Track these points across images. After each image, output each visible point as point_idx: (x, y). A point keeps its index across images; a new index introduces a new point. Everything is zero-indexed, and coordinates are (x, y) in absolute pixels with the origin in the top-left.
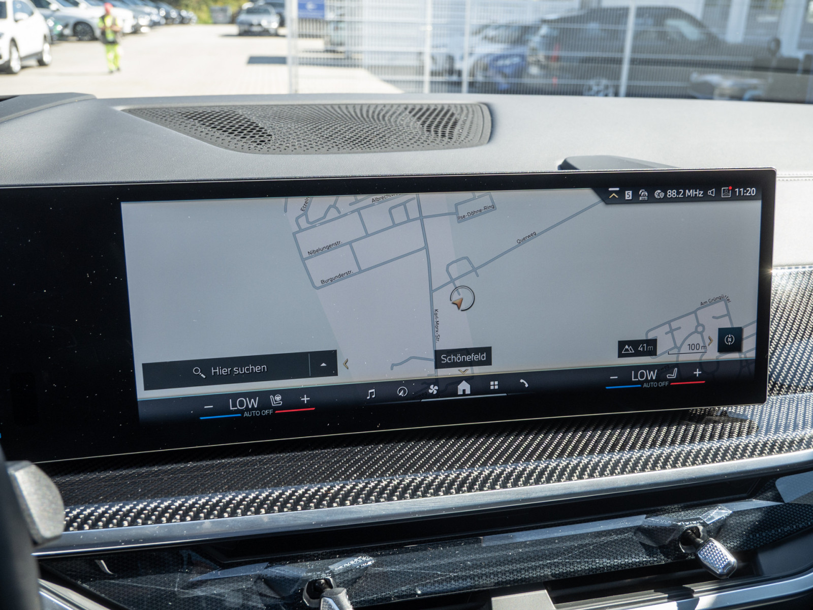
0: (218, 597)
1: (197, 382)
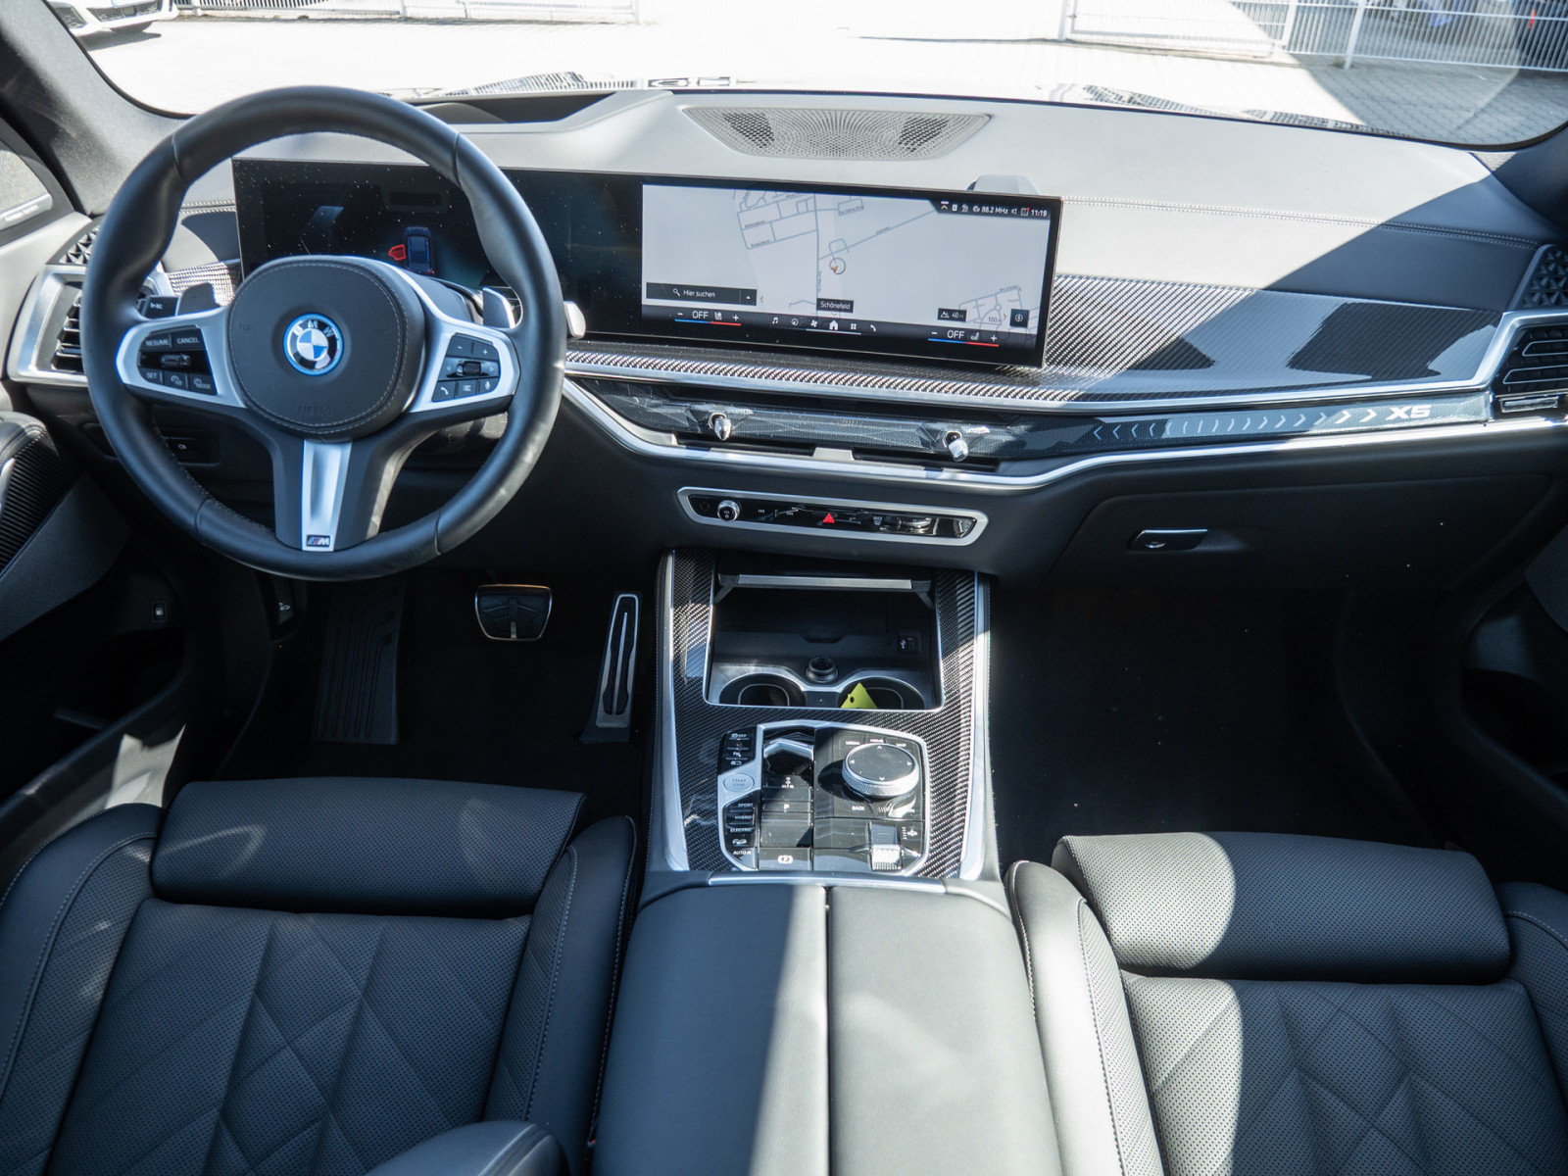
0: (666, 415)
1: (675, 298)
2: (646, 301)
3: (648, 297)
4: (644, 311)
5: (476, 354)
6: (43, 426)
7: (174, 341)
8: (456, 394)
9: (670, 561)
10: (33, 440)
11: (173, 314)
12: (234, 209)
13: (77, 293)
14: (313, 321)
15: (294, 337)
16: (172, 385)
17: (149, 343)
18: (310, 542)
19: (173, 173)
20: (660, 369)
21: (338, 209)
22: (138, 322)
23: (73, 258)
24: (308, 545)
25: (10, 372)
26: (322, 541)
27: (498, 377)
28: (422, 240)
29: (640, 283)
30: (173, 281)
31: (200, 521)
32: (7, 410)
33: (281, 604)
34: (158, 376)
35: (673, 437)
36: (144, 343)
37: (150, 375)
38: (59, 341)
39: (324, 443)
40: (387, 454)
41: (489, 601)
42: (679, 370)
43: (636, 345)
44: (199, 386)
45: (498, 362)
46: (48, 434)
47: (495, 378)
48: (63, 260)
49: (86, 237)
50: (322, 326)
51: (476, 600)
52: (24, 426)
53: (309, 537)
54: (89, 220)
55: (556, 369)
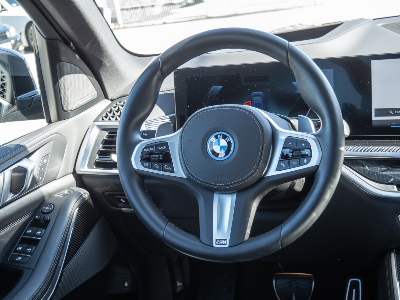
0: (390, 175)
1: (391, 115)
2: (374, 118)
3: (376, 116)
4: (374, 123)
5: (299, 146)
6: (89, 193)
7: (156, 149)
8: (288, 167)
9: (393, 256)
10: (85, 199)
11: (154, 137)
12: (173, 92)
13: (106, 133)
14: (220, 135)
15: (212, 143)
16: (155, 169)
17: (145, 150)
18: (217, 243)
19: (159, 73)
20: (385, 152)
21: (220, 87)
22: (141, 141)
23: (104, 118)
24: (216, 244)
25: (77, 170)
26: (223, 242)
27: (311, 157)
28: (259, 97)
29: (371, 109)
30: (146, 125)
31: (166, 232)
32: (74, 187)
33: (178, 282)
34: (149, 165)
35: (395, 187)
36: (143, 150)
37: (145, 165)
38: (97, 155)
39: (223, 194)
40: (254, 199)
41: (280, 282)
42: (397, 152)
43: (370, 141)
44: (166, 168)
45: (310, 149)
46: (90, 197)
47: (309, 157)
48: (100, 119)
49: (110, 109)
50: (224, 137)
51: (274, 282)
52: (82, 193)
53: (217, 240)
54: (111, 102)
55: (340, 151)
